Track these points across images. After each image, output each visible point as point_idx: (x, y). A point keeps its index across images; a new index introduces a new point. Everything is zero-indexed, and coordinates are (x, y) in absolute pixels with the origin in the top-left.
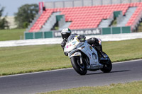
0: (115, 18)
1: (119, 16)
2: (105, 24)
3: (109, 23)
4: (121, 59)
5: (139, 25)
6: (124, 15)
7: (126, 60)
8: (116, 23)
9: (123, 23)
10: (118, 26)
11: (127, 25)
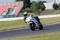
0: (9, 11)
1: (11, 10)
2: (5, 14)
3: (6, 13)
4: (12, 28)
5: (19, 14)
6: (13, 10)
7: (14, 29)
8: (9, 13)
9: (12, 13)
11: (14, 14)
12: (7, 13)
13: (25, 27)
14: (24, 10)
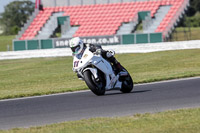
0: (140, 22)
1: (146, 18)
3: (132, 28)
4: (149, 79)
5: (173, 31)
6: (153, 17)
7: (156, 80)
8: (141, 28)
9: (151, 28)
10: (145, 32)
11: (157, 31)
12: (136, 28)
13: (194, 75)
14: (192, 18)
